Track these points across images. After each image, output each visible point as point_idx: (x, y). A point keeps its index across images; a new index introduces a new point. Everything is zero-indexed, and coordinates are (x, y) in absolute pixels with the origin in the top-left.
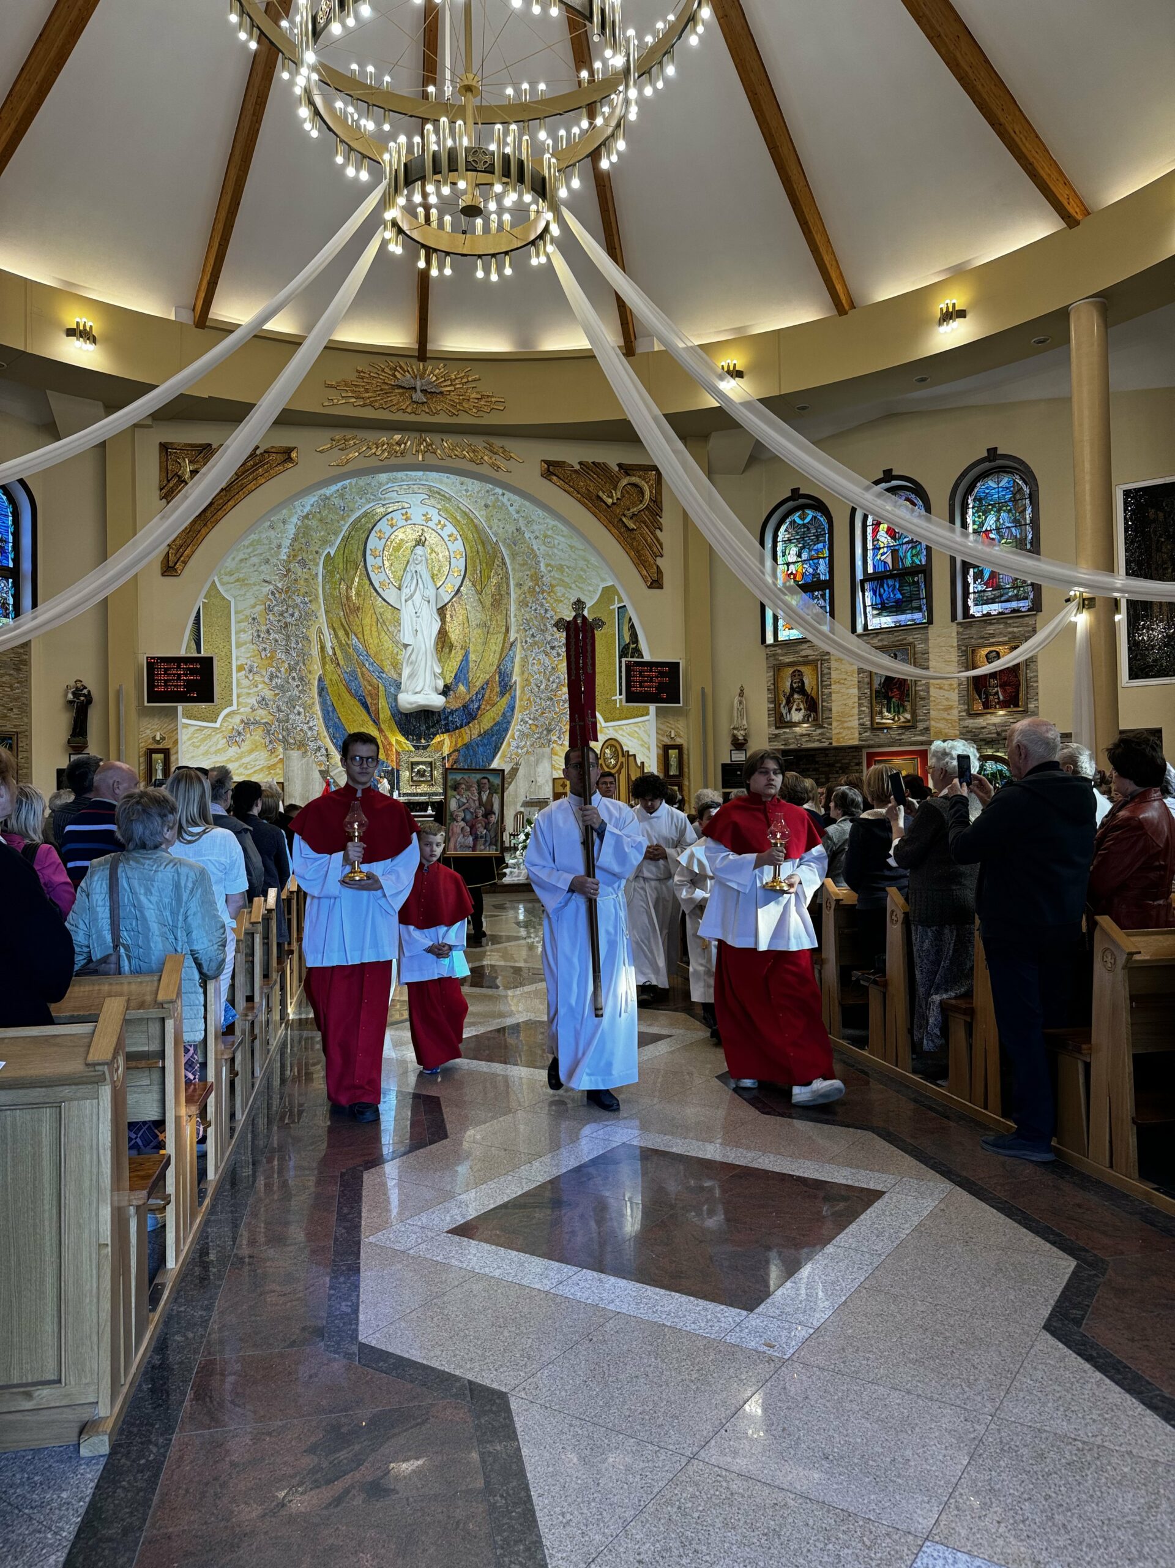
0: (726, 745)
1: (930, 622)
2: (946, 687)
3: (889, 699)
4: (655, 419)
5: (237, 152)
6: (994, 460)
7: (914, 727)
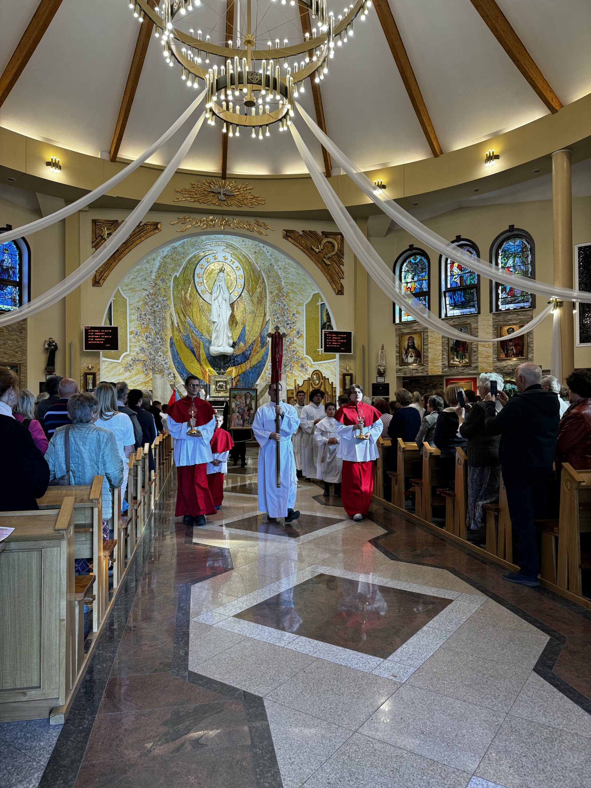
0: (374, 374)
1: (479, 313)
2: (487, 346)
3: (458, 352)
4: (341, 209)
5: (132, 74)
6: (513, 231)
7: (470, 366)
